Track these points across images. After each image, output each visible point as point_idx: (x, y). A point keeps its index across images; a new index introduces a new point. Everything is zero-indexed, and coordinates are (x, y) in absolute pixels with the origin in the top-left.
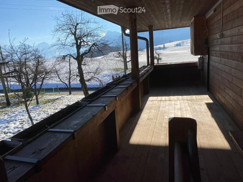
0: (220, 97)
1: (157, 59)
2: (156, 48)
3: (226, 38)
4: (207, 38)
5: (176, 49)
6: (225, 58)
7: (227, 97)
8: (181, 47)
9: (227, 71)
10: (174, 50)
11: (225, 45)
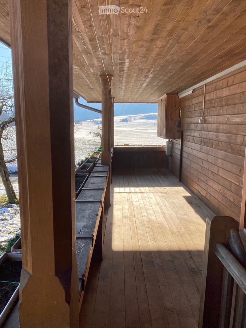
0: (199, 190)
1: (100, 136)
2: (98, 122)
3: (210, 125)
4: (180, 120)
5: (122, 125)
6: (208, 146)
7: (210, 190)
8: (129, 123)
9: (210, 161)
10: (120, 126)
11: (208, 131)
